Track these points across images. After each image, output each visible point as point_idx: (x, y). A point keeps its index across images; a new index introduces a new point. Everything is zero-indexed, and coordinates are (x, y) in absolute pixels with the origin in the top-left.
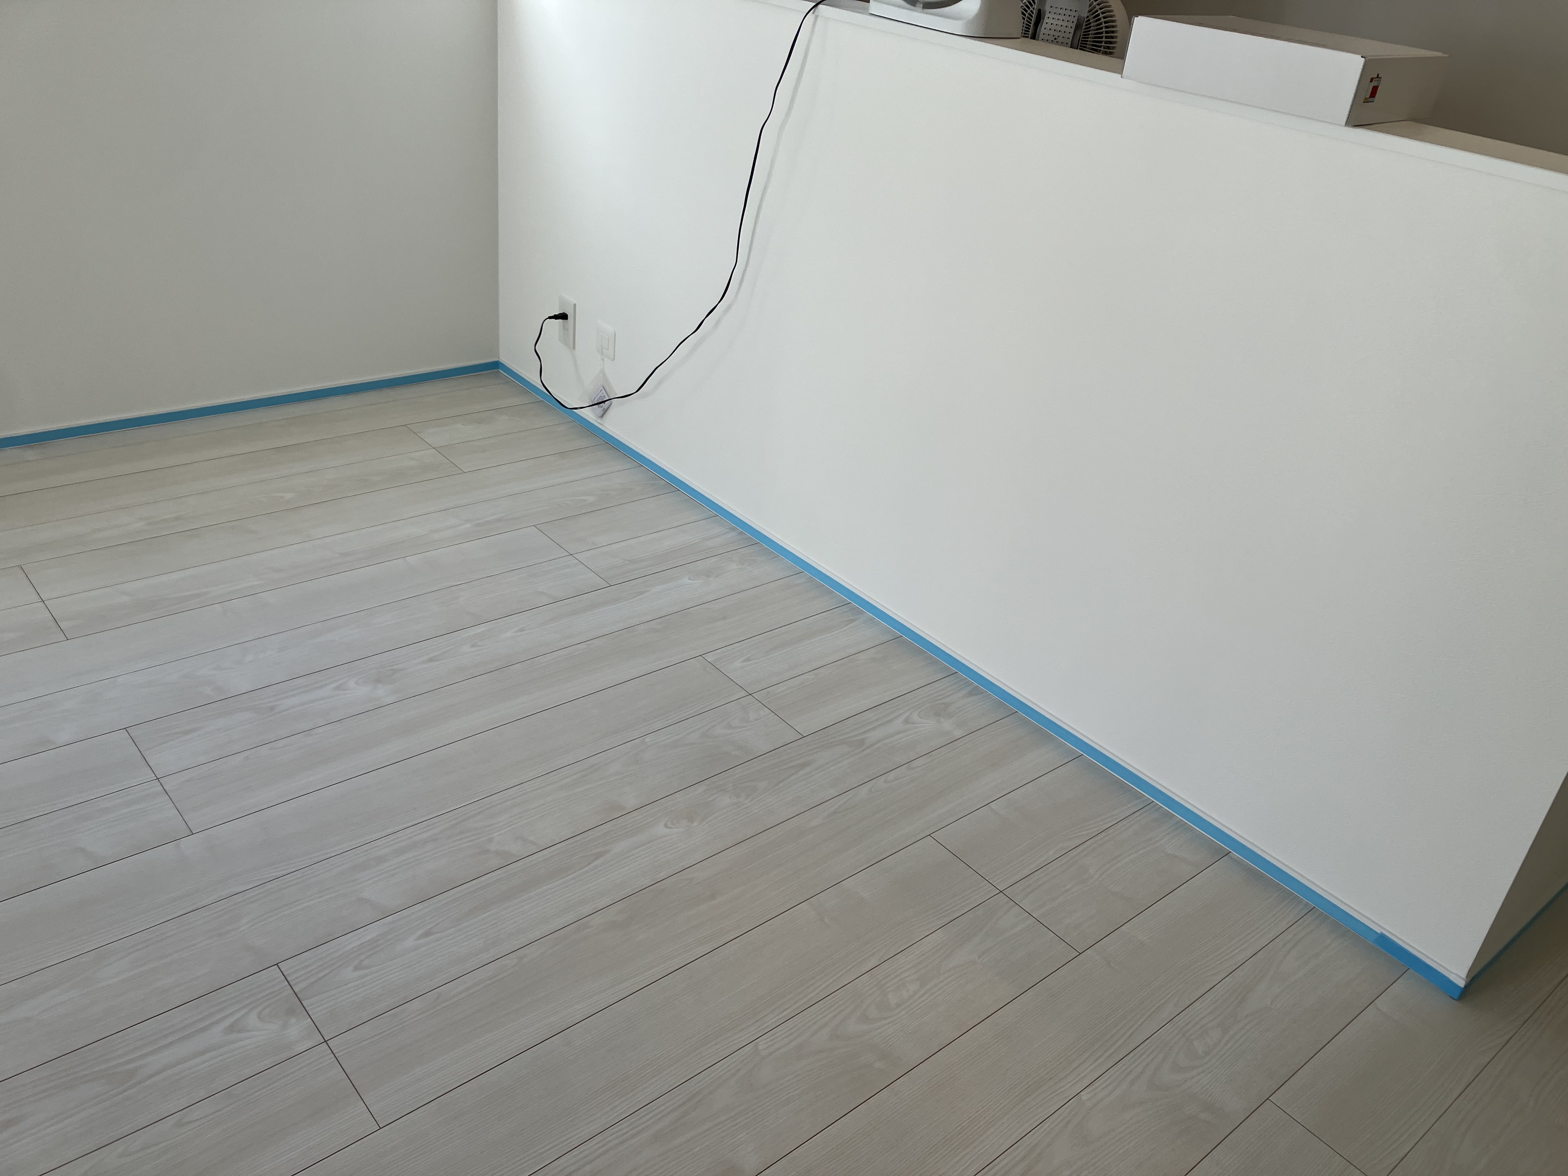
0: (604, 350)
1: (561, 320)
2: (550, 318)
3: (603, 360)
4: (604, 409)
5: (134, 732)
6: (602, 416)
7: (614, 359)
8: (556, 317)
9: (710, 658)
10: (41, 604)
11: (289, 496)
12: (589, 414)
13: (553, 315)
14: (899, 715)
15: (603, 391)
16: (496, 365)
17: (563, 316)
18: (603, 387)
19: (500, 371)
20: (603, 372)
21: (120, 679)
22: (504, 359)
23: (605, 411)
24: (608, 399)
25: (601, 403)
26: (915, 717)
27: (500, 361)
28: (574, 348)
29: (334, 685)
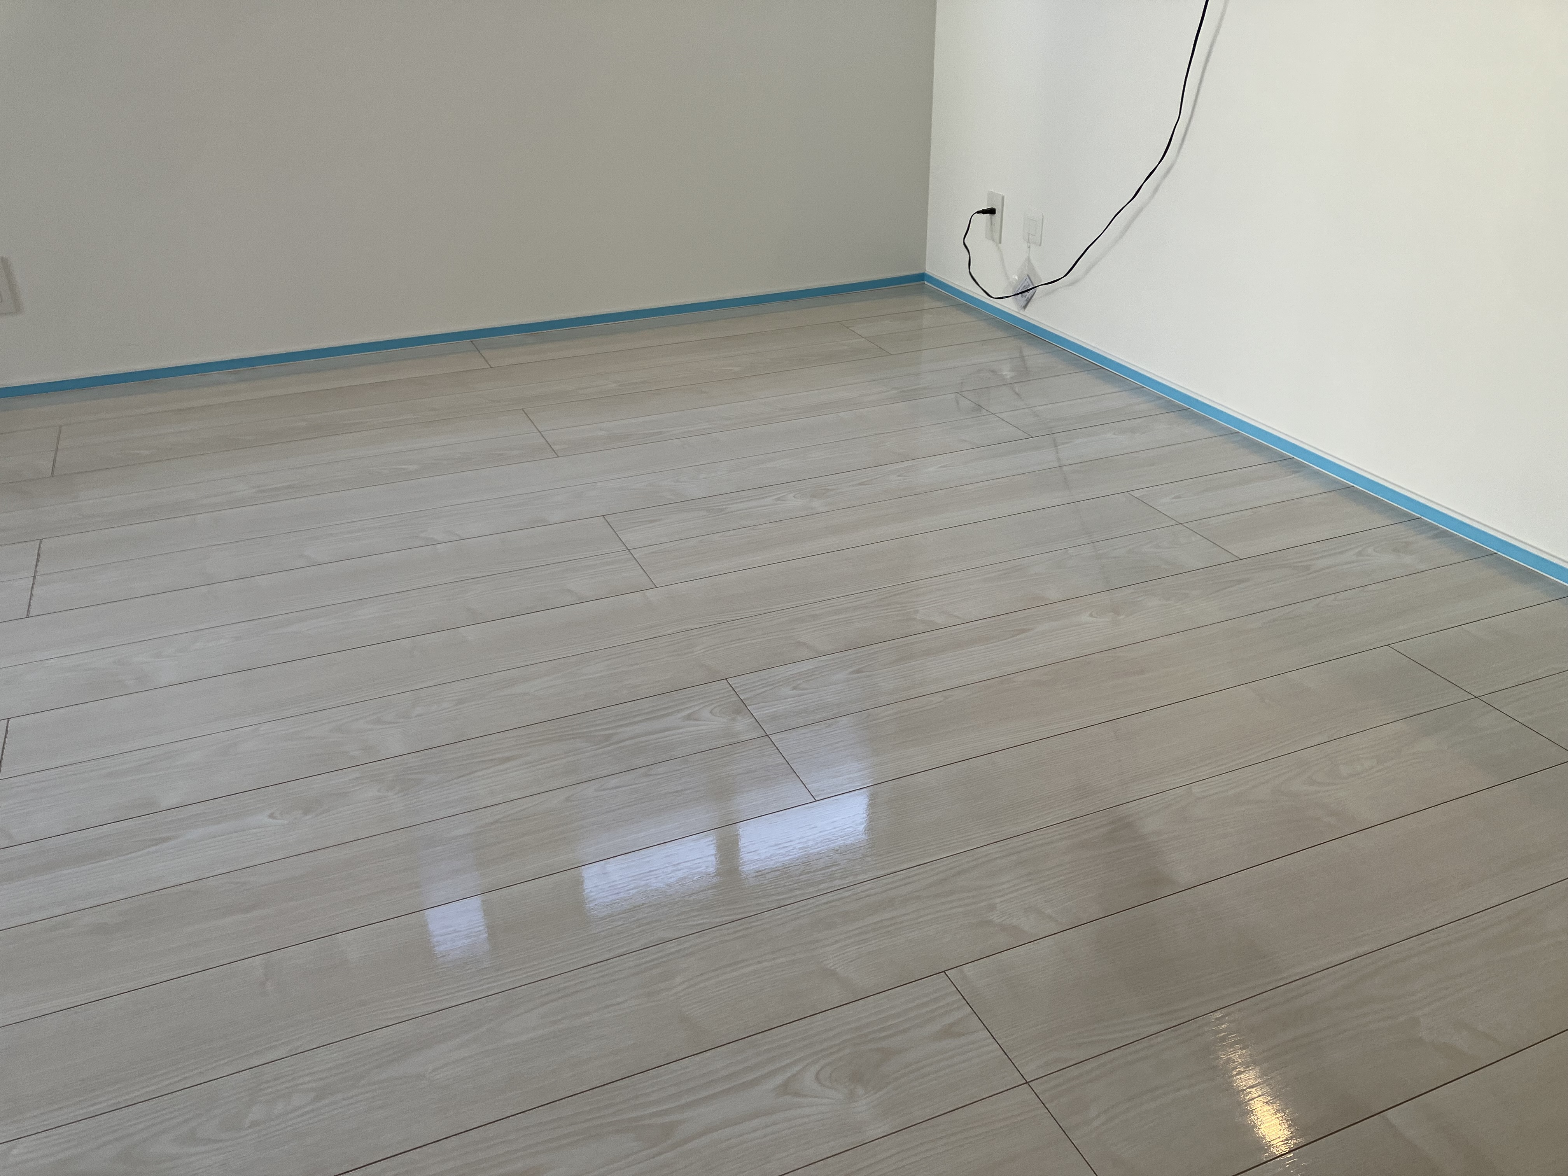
0: (1031, 237)
1: (988, 215)
2: (978, 212)
3: (1029, 247)
4: (1028, 298)
5: (608, 518)
6: (1025, 307)
7: (1040, 245)
8: (984, 212)
9: (1137, 494)
10: (539, 433)
11: (736, 369)
12: (1010, 306)
13: (981, 210)
14: (1351, 549)
15: (1028, 280)
16: (922, 277)
17: (992, 211)
18: (1028, 275)
19: (926, 283)
20: (1028, 260)
21: (599, 484)
22: (929, 270)
23: (1028, 301)
24: (1032, 287)
25: (1025, 292)
26: (1370, 550)
27: (926, 272)
28: (1000, 243)
29: (775, 497)
